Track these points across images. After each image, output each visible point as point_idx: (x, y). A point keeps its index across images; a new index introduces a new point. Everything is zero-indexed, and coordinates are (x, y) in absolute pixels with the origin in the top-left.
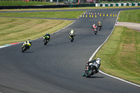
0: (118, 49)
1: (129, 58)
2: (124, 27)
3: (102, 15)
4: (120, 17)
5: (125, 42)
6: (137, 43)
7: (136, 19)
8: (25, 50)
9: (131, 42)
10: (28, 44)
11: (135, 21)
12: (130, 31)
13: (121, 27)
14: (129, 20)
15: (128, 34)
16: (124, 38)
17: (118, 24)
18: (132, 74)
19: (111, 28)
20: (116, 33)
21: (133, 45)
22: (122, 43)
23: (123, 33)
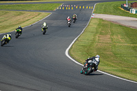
0: (94, 40)
1: (105, 50)
2: (100, 19)
3: (78, 7)
4: (96, 9)
5: (101, 33)
6: (113, 34)
7: (112, 11)
8: (5, 44)
9: (106, 34)
10: (8, 37)
11: (110, 13)
12: (106, 23)
13: (97, 19)
14: (105, 12)
15: (103, 25)
16: (100, 29)
17: (94, 16)
18: (107, 65)
19: (87, 20)
20: (92, 25)
21: (109, 36)
22: (98, 34)
23: (99, 25)
